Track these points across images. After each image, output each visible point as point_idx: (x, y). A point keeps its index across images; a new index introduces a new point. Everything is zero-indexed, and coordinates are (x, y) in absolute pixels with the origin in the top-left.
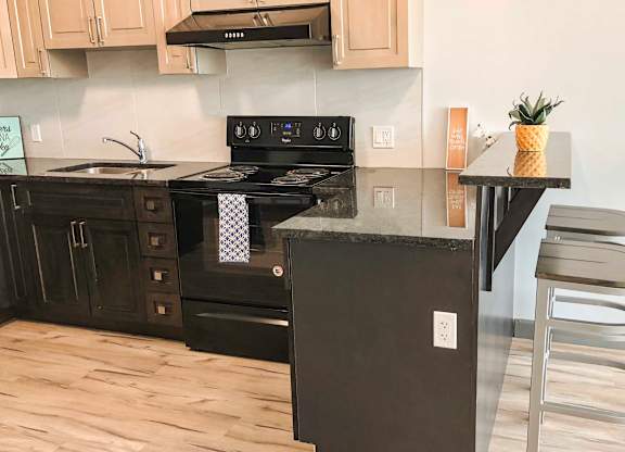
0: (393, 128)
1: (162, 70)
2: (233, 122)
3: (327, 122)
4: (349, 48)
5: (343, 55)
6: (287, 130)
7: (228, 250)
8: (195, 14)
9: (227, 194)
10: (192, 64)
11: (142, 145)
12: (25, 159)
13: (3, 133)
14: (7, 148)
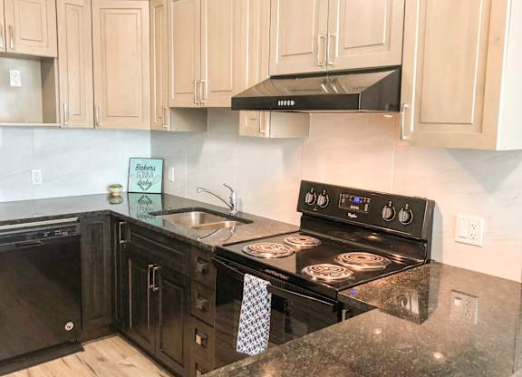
0: (483, 221)
1: (242, 132)
2: (307, 187)
3: (397, 202)
4: (421, 122)
5: (412, 129)
6: (355, 204)
7: (246, 340)
8: (273, 78)
9: (252, 277)
10: (264, 128)
11: (234, 197)
12: (162, 194)
13: (149, 171)
14: (150, 184)
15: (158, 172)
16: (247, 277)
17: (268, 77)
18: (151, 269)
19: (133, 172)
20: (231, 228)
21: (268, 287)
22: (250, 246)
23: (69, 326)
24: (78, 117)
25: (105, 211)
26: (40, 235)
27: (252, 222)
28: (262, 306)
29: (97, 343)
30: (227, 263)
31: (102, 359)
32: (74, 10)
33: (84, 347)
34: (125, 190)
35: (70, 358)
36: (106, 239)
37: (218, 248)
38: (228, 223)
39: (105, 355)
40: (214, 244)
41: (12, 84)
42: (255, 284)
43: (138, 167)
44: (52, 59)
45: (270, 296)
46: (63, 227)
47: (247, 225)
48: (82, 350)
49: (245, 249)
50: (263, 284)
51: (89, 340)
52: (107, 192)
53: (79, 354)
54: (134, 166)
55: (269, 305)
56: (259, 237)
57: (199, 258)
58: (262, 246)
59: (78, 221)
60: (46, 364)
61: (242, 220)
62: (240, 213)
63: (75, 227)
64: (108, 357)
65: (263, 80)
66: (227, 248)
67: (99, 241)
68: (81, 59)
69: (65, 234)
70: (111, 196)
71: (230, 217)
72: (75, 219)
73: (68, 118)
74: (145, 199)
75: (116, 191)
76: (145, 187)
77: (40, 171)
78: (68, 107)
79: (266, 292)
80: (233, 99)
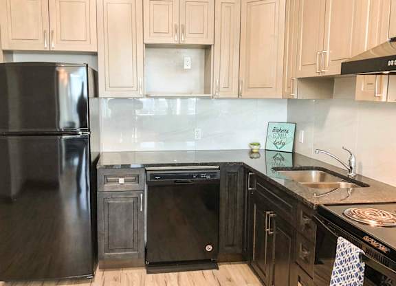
9: (346, 241)
10: (380, 92)
11: (353, 160)
12: (293, 153)
13: (283, 133)
14: (284, 144)
15: (291, 134)
16: (341, 241)
17: (388, 40)
18: (268, 215)
19: (271, 133)
20: (348, 189)
21: (361, 256)
22: (352, 210)
23: (209, 248)
24: (226, 90)
25: (240, 163)
26: (191, 176)
27: (368, 186)
28: (353, 273)
29: (230, 265)
30: (326, 223)
31: (230, 280)
32: (227, 7)
33: (219, 267)
34: (263, 147)
35: (207, 272)
36: (239, 186)
37: (319, 207)
38: (343, 185)
39: (233, 277)
40: (316, 202)
41: (185, 67)
42: (348, 249)
43: (275, 130)
44: (210, 46)
45: (363, 265)
46: (208, 172)
47: (362, 188)
48: (218, 269)
49: (346, 212)
50: (356, 251)
51: (225, 262)
52: (249, 148)
53: (215, 271)
54: (271, 129)
55: (362, 274)
56: (368, 202)
57: (304, 213)
58: (367, 212)
59: (219, 169)
60: (191, 272)
61: (359, 183)
62: (360, 176)
63: (216, 172)
64: (235, 280)
65: (382, 43)
66: (327, 208)
67: (234, 186)
68: (231, 45)
69: (208, 177)
70: (252, 152)
71: (347, 179)
72: (217, 167)
73: (219, 89)
74: (278, 156)
75: (255, 148)
76: (279, 146)
77: (200, 130)
78: (219, 82)
79: (358, 260)
80: (342, 64)
